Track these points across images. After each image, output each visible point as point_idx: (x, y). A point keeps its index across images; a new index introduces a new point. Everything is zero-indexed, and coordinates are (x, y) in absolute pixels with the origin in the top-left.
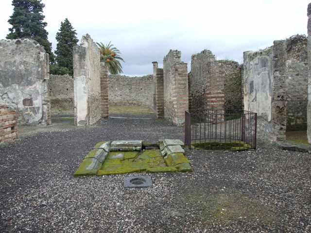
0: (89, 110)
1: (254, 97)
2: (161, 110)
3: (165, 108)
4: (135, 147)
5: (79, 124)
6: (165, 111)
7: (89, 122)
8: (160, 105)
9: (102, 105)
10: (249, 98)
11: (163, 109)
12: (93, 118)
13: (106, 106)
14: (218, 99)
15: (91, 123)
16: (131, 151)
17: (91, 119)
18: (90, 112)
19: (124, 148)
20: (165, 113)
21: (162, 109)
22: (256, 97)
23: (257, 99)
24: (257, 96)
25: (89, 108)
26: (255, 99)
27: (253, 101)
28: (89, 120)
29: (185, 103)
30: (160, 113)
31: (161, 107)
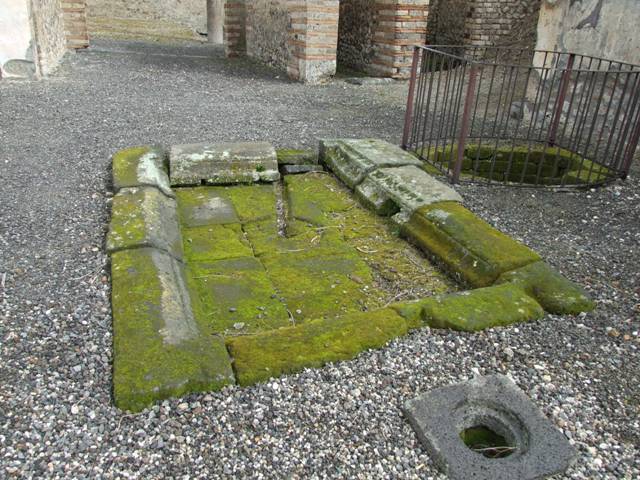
0: (35, 23)
1: (588, 13)
2: (237, 35)
3: (250, 28)
4: (260, 169)
5: (7, 71)
6: (249, 36)
7: (40, 66)
8: (236, 19)
9: (66, 10)
10: (565, 15)
11: (243, 33)
12: (48, 51)
13: (78, 15)
14: (412, 13)
15: (46, 70)
16: (245, 184)
17: (43, 54)
18: (40, 32)
19: (220, 173)
20: (248, 43)
21: (238, 31)
22: (596, 14)
23: (602, 22)
24: (604, 12)
25: (33, 16)
26: (594, 19)
27: (579, 27)
28: (40, 58)
29: (329, 20)
30: (236, 42)
31: (238, 27)
